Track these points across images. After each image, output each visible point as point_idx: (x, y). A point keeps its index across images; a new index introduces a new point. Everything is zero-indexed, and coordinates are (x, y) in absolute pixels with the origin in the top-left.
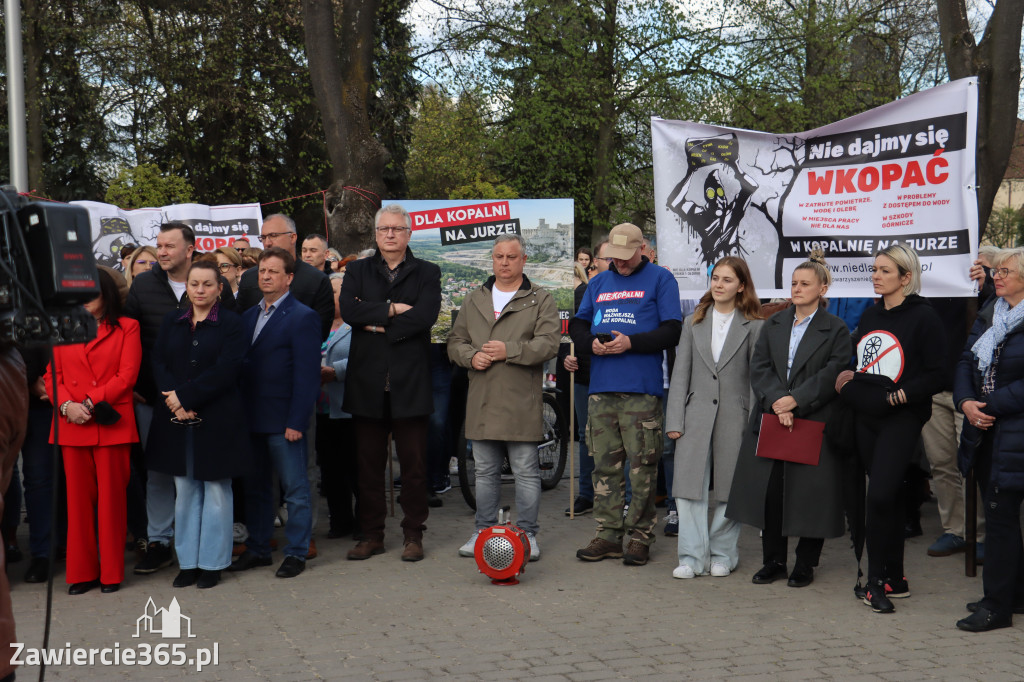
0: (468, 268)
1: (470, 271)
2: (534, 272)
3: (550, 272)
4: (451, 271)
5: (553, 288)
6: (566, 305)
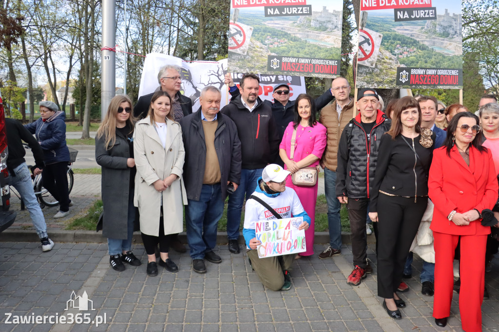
0: (279, 31)
1: (280, 33)
2: (319, 36)
3: (328, 37)
4: (269, 32)
5: (329, 47)
6: (336, 57)
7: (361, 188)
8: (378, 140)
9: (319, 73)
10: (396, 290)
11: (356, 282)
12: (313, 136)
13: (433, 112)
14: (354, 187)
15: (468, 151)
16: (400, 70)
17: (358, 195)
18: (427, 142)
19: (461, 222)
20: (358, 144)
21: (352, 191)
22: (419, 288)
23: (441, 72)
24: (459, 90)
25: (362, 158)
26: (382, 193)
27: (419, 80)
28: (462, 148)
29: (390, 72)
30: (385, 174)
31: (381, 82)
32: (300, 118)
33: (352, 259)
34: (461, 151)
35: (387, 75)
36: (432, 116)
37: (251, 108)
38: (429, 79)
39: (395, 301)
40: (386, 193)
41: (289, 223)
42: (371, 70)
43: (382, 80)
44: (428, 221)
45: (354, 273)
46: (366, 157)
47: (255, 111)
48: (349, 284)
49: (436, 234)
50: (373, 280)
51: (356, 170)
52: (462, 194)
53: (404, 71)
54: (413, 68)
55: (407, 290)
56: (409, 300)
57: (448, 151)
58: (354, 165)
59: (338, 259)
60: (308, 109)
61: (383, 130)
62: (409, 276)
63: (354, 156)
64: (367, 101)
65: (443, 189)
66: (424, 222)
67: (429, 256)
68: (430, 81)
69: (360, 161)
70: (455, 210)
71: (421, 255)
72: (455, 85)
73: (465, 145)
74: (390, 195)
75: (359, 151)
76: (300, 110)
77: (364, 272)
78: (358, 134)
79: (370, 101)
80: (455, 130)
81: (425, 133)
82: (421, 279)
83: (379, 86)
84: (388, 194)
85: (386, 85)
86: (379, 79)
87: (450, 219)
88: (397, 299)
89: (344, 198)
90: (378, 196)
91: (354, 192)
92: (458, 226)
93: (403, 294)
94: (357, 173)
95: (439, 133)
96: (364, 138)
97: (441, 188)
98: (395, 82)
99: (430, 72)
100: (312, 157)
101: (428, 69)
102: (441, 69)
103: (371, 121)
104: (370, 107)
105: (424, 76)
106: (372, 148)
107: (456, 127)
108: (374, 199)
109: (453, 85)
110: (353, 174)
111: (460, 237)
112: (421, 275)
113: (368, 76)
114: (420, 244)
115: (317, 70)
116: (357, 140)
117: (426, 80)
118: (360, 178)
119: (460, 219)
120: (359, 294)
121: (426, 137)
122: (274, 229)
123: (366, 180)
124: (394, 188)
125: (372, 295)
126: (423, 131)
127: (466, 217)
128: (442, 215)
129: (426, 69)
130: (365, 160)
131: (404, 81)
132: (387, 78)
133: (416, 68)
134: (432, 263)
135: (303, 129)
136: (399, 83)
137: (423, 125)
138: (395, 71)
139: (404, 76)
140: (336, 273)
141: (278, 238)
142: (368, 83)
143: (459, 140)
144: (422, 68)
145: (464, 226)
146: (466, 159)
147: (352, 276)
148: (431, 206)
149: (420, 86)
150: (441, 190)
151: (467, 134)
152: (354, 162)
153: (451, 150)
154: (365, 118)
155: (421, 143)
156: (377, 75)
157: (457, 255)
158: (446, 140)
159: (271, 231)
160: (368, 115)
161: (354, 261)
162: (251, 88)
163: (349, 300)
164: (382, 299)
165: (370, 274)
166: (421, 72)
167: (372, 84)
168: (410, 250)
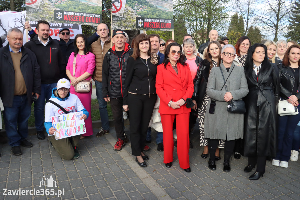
6: (99, 13)
7: (117, 91)
8: (126, 61)
9: (88, 22)
10: (142, 151)
11: (119, 148)
12: (87, 61)
13: (158, 43)
14: (113, 91)
15: (177, 65)
16: (138, 19)
17: (116, 96)
18: (155, 61)
19: (175, 107)
20: (114, 64)
21: (112, 94)
22: (156, 148)
23: (161, 21)
24: (172, 32)
25: (117, 73)
26: (130, 93)
27: (150, 25)
28: (173, 64)
29: (132, 20)
30: (131, 81)
31: (127, 26)
32: (78, 50)
33: (116, 135)
34: (173, 66)
35: (130, 22)
36: (157, 46)
37: (45, 43)
38: (155, 25)
39: (143, 157)
40: (132, 93)
41: (74, 116)
42: (120, 19)
43: (127, 25)
44: (158, 108)
45: (118, 143)
46: (119, 72)
47: (47, 45)
48: (115, 150)
49: (162, 115)
50: (129, 146)
51: (114, 80)
52: (175, 91)
53: (141, 20)
54: (146, 18)
55: (149, 150)
56: (150, 155)
57: (165, 66)
58: (112, 77)
59: (108, 136)
60: (83, 44)
61: (128, 55)
62: (150, 142)
63: (112, 72)
64: (118, 37)
65: (164, 88)
66: (156, 109)
67: (159, 128)
68: (155, 26)
69: (116, 75)
70: (171, 100)
71: (155, 128)
72: (170, 29)
73: (175, 62)
74: (135, 94)
75: (115, 68)
76: (78, 44)
77: (124, 142)
78: (114, 58)
79: (120, 38)
80: (169, 53)
81: (153, 55)
82: (157, 142)
83: (125, 28)
84: (133, 93)
85: (130, 28)
86: (125, 24)
87: (169, 106)
88: (143, 155)
89: (108, 98)
90: (127, 96)
91: (114, 94)
92: (174, 109)
93: (147, 152)
94: (114, 82)
95: (162, 56)
96: (118, 60)
97: (163, 88)
98: (135, 26)
99: (155, 21)
100: (86, 74)
101: (155, 19)
102: (162, 19)
103: (121, 50)
104: (120, 41)
105: (152, 23)
106: (123, 66)
107: (169, 52)
108: (125, 97)
109: (168, 29)
110: (112, 83)
111: (175, 115)
112: (156, 140)
113: (119, 22)
114: (154, 122)
115: (87, 21)
116: (114, 62)
117: (153, 25)
118: (117, 85)
119: (175, 105)
120: (122, 156)
121: (154, 58)
122: (64, 121)
123: (120, 86)
124: (136, 89)
125: (129, 155)
126: (152, 55)
127: (178, 104)
128: (165, 104)
129: (153, 19)
130: (119, 74)
131: (140, 26)
132: (130, 24)
133: (147, 18)
134: (161, 133)
135: (80, 57)
136: (138, 27)
137: (152, 51)
138: (135, 20)
139: (140, 23)
140: (107, 145)
141: (67, 126)
142: (119, 26)
143: (171, 59)
144: (151, 18)
145: (177, 109)
146: (176, 70)
147: (116, 145)
148: (159, 99)
149: (150, 29)
150: (163, 89)
151: (175, 56)
152: (112, 76)
153: (167, 65)
154: (117, 48)
155: (151, 62)
156: (124, 22)
157: (174, 127)
158: (164, 59)
159: (62, 122)
160: (119, 46)
161: (117, 136)
162: (44, 30)
163: (115, 160)
164: (135, 157)
165: (127, 143)
166: (150, 20)
167: (121, 27)
168: (149, 126)
